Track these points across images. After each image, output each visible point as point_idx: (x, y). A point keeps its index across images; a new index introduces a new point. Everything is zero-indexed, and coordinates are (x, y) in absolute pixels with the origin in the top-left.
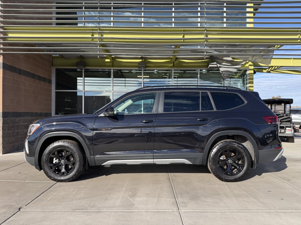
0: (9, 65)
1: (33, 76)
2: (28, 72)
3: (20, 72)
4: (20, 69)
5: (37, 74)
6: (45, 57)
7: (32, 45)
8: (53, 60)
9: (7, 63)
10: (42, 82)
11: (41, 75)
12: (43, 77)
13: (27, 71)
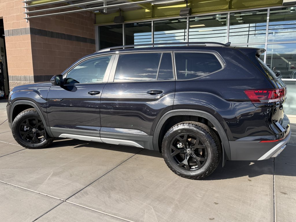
0: (37, 29)
1: (69, 37)
2: (63, 34)
3: (52, 35)
4: (52, 32)
5: (74, 35)
6: (85, 15)
7: (64, 4)
8: (95, 18)
9: (36, 28)
10: (82, 43)
11: (79, 36)
12: (82, 37)
13: (60, 33)
